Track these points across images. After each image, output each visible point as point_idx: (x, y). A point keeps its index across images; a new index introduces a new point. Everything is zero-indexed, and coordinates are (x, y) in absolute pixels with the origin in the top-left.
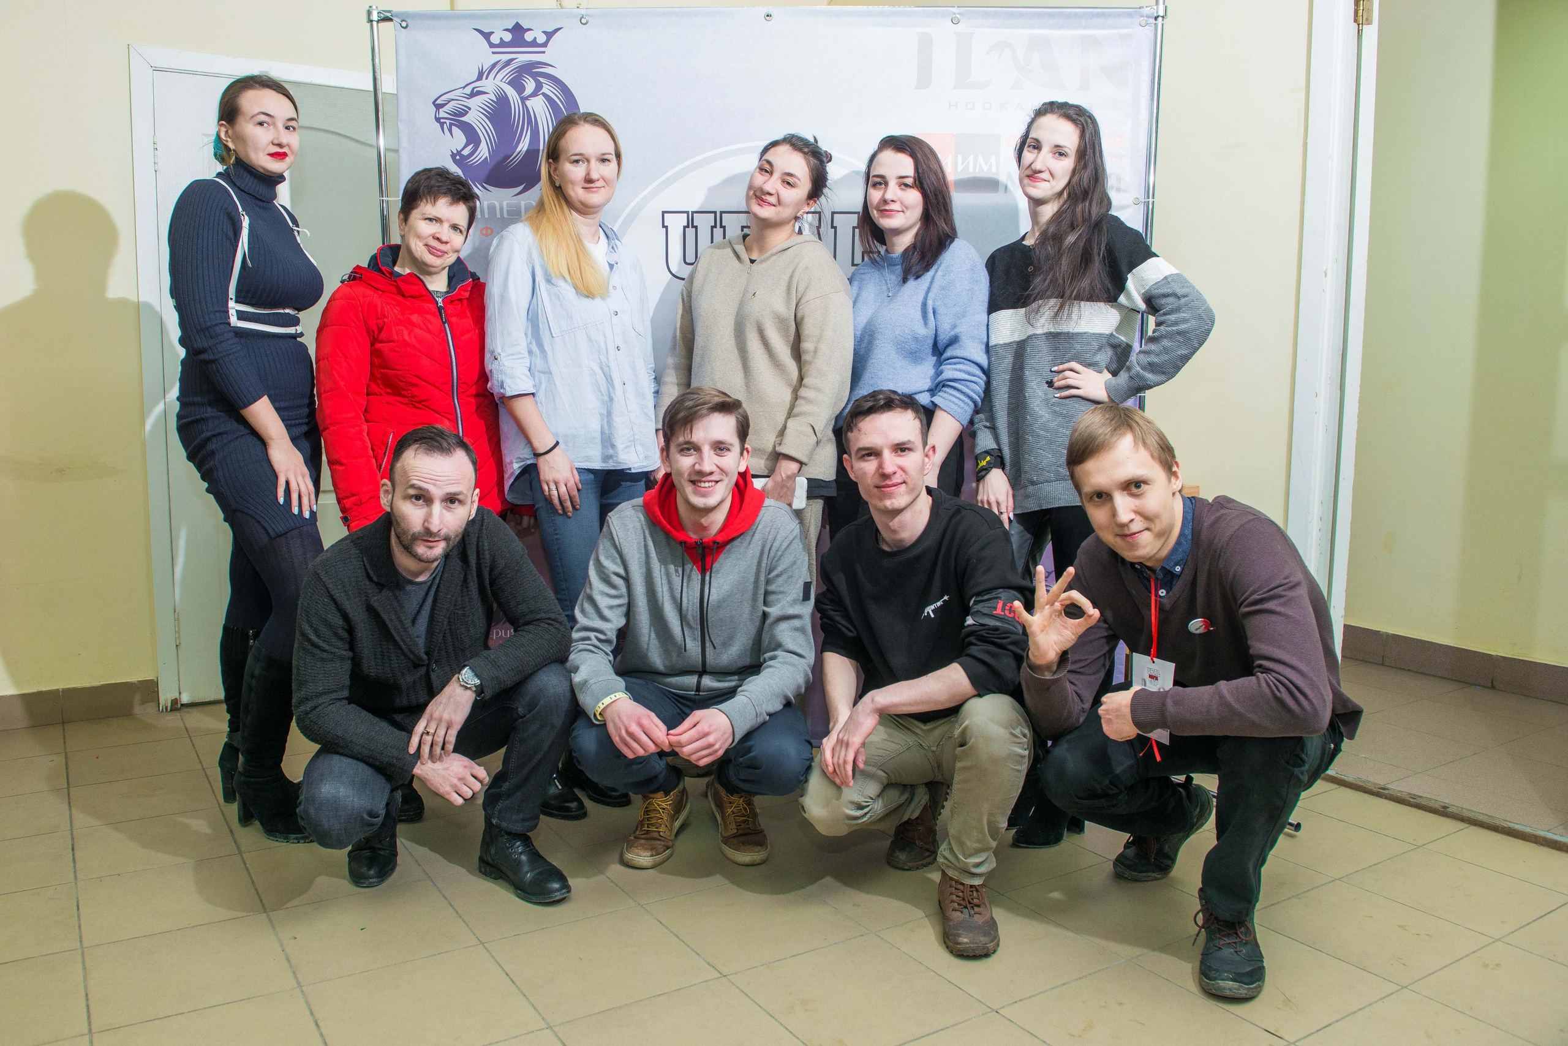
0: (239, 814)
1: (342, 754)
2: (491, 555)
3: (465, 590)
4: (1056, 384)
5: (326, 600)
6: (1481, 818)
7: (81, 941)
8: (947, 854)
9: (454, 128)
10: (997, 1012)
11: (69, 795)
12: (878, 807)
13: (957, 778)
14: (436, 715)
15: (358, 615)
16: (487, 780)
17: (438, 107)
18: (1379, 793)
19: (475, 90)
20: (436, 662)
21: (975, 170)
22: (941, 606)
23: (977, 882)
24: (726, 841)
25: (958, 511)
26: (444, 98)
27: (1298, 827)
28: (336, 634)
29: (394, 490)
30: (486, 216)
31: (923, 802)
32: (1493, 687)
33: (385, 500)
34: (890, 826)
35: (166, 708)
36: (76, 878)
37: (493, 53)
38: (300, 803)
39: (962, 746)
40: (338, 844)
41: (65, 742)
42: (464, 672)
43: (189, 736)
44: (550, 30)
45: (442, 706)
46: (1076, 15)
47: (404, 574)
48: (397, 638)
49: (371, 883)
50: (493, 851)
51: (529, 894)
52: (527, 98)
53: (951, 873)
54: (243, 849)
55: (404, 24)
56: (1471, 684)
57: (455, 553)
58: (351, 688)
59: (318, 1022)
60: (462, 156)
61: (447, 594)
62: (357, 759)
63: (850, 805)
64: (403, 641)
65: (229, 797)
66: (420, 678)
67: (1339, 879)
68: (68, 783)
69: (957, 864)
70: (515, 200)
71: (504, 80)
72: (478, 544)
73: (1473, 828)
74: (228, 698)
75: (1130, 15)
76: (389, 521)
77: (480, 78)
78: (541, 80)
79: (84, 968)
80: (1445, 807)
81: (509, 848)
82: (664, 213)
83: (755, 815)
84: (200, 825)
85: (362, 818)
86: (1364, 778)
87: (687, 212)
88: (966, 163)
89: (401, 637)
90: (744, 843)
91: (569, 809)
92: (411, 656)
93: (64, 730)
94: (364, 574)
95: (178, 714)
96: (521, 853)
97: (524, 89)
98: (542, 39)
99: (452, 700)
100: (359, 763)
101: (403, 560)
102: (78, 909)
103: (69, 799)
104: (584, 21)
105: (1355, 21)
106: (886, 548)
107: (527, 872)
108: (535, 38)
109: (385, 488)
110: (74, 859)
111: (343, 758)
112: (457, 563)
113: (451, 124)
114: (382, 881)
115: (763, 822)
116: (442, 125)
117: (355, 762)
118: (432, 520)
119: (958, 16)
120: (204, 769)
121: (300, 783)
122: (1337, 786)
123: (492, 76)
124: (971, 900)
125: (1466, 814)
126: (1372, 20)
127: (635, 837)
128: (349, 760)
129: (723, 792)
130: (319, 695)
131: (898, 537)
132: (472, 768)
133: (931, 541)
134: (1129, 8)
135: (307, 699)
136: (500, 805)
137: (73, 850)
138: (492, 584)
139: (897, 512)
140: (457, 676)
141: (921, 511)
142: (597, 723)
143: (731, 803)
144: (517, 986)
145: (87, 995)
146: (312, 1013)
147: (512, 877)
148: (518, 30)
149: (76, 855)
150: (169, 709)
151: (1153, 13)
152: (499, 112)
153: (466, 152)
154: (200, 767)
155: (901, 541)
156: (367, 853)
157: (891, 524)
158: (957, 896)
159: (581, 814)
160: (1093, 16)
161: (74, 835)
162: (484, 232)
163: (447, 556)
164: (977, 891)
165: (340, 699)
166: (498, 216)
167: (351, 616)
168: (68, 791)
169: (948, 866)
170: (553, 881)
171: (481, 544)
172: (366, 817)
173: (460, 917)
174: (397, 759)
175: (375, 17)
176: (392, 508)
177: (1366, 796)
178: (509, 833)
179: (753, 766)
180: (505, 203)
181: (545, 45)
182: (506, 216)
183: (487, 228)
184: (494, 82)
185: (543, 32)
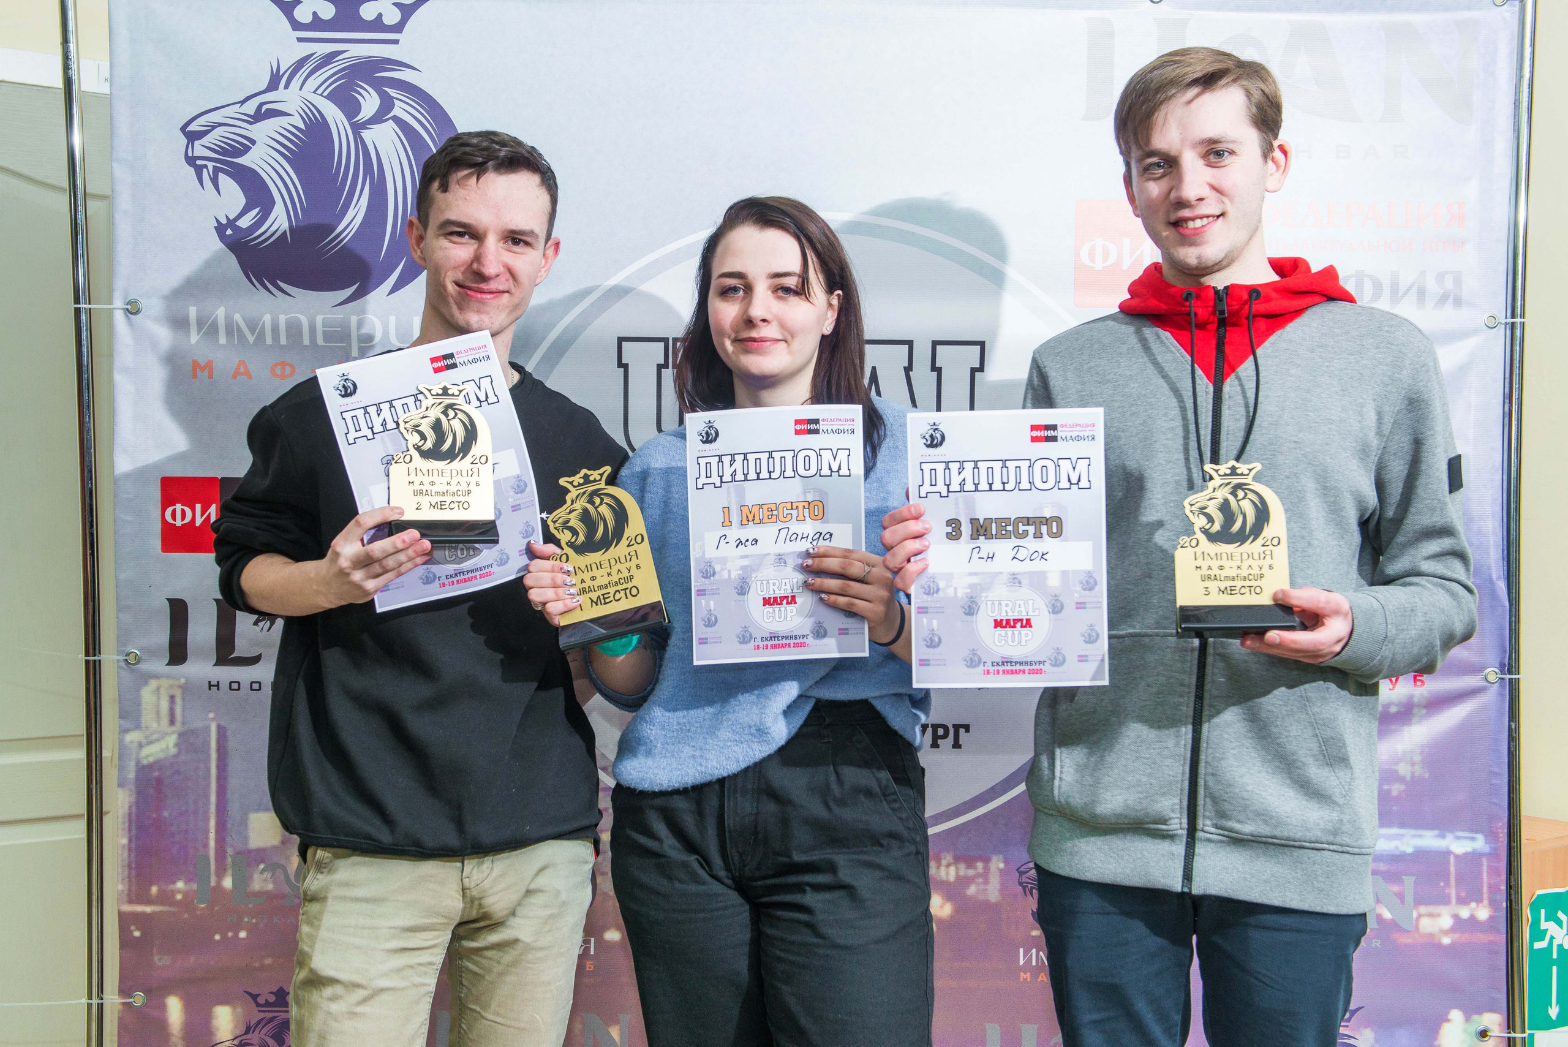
9: (221, 176)
17: (192, 137)
19: (264, 108)
26: (202, 120)
30: (283, 341)
37: (300, 40)
52: (364, 125)
60: (237, 229)
70: (339, 314)
71: (320, 91)
77: (273, 85)
78: (392, 92)
82: (621, 340)
87: (665, 340)
97: (358, 108)
98: (392, 17)
108: (380, 15)
113: (216, 170)
116: (199, 170)
123: (296, 83)
152: (311, 148)
153: (244, 223)
162: (278, 371)
166: (306, 341)
180: (319, 319)
181: (399, 28)
182: (320, 341)
183: (283, 364)
184: (302, 93)
185: (395, 4)
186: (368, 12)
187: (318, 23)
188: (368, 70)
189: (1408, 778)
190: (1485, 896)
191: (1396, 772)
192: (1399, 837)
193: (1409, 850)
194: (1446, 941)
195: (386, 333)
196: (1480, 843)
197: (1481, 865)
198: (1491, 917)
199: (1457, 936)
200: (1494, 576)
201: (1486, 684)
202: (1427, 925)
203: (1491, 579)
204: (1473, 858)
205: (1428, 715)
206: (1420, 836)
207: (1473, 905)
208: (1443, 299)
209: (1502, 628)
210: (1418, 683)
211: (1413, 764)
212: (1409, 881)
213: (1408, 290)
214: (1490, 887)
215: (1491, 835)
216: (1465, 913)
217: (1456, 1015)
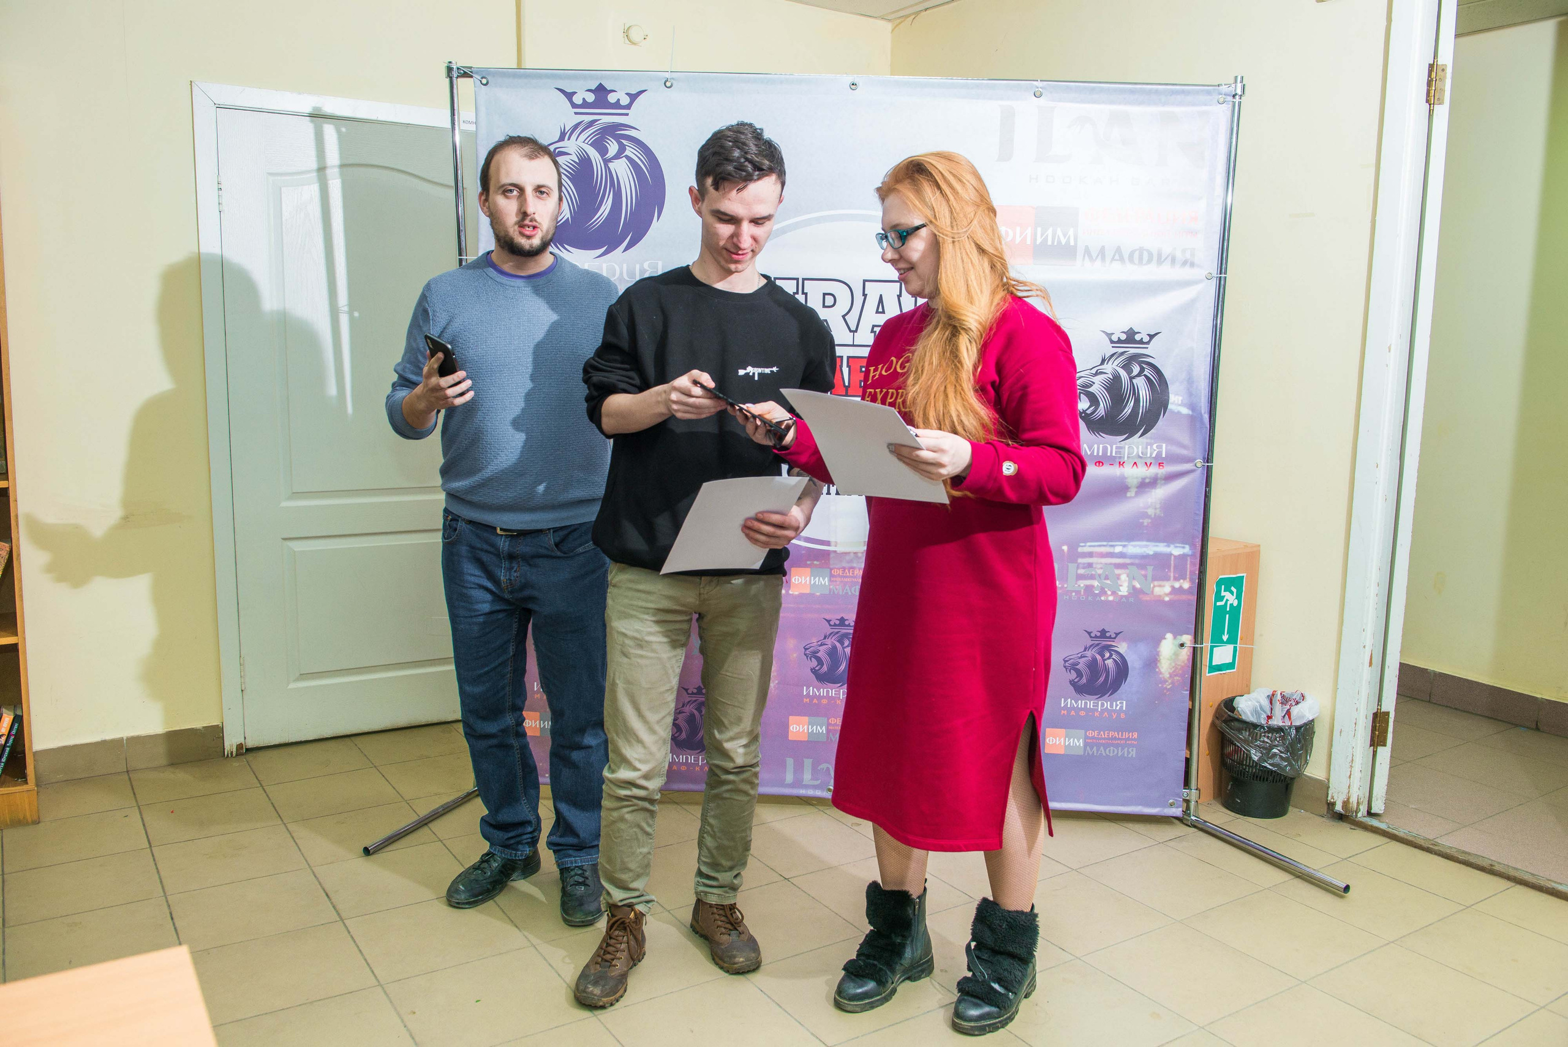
6: (1523, 876)
11: (153, 856)
18: (1429, 850)
19: (557, 151)
21: (1053, 242)
27: (1346, 889)
32: (1537, 729)
35: (232, 754)
37: (576, 113)
41: (134, 794)
43: (262, 786)
44: (634, 92)
46: (1157, 91)
52: (610, 160)
55: (484, 81)
56: (1516, 725)
67: (1393, 942)
68: (150, 843)
71: (586, 142)
73: (1518, 887)
75: (1209, 93)
77: (562, 138)
78: (624, 142)
80: (1491, 865)
88: (1045, 235)
93: (130, 779)
95: (244, 760)
97: (607, 151)
98: (625, 101)
104: (668, 84)
105: (1427, 101)
108: (619, 100)
119: (1040, 90)
122: (1389, 840)
123: (574, 137)
125: (1512, 873)
126: (1443, 100)
134: (1208, 86)
148: (601, 91)
150: (235, 753)
151: (1232, 91)
152: (582, 173)
160: (1173, 93)
168: (152, 851)
175: (455, 74)
177: (1416, 851)
181: (628, 107)
184: (576, 142)
185: (627, 94)
186: (612, 98)
187: (585, 104)
188: (612, 130)
189: (1153, 516)
190: (1188, 576)
191: (1147, 512)
192: (1146, 546)
193: (1151, 553)
194: (1167, 599)
195: (621, 273)
196: (1187, 550)
197: (1187, 560)
198: (1190, 588)
199: (1172, 596)
200: (1203, 413)
201: (1195, 468)
202: (1158, 591)
203: (1201, 414)
204: (1183, 557)
205: (1165, 484)
206: (1157, 546)
207: (1182, 581)
208: (1185, 263)
209: (1205, 439)
210: (1161, 467)
211: (1156, 509)
212: (1150, 569)
213: (1166, 258)
214: (1191, 572)
215: (1193, 546)
216: (1177, 585)
217: (1169, 636)
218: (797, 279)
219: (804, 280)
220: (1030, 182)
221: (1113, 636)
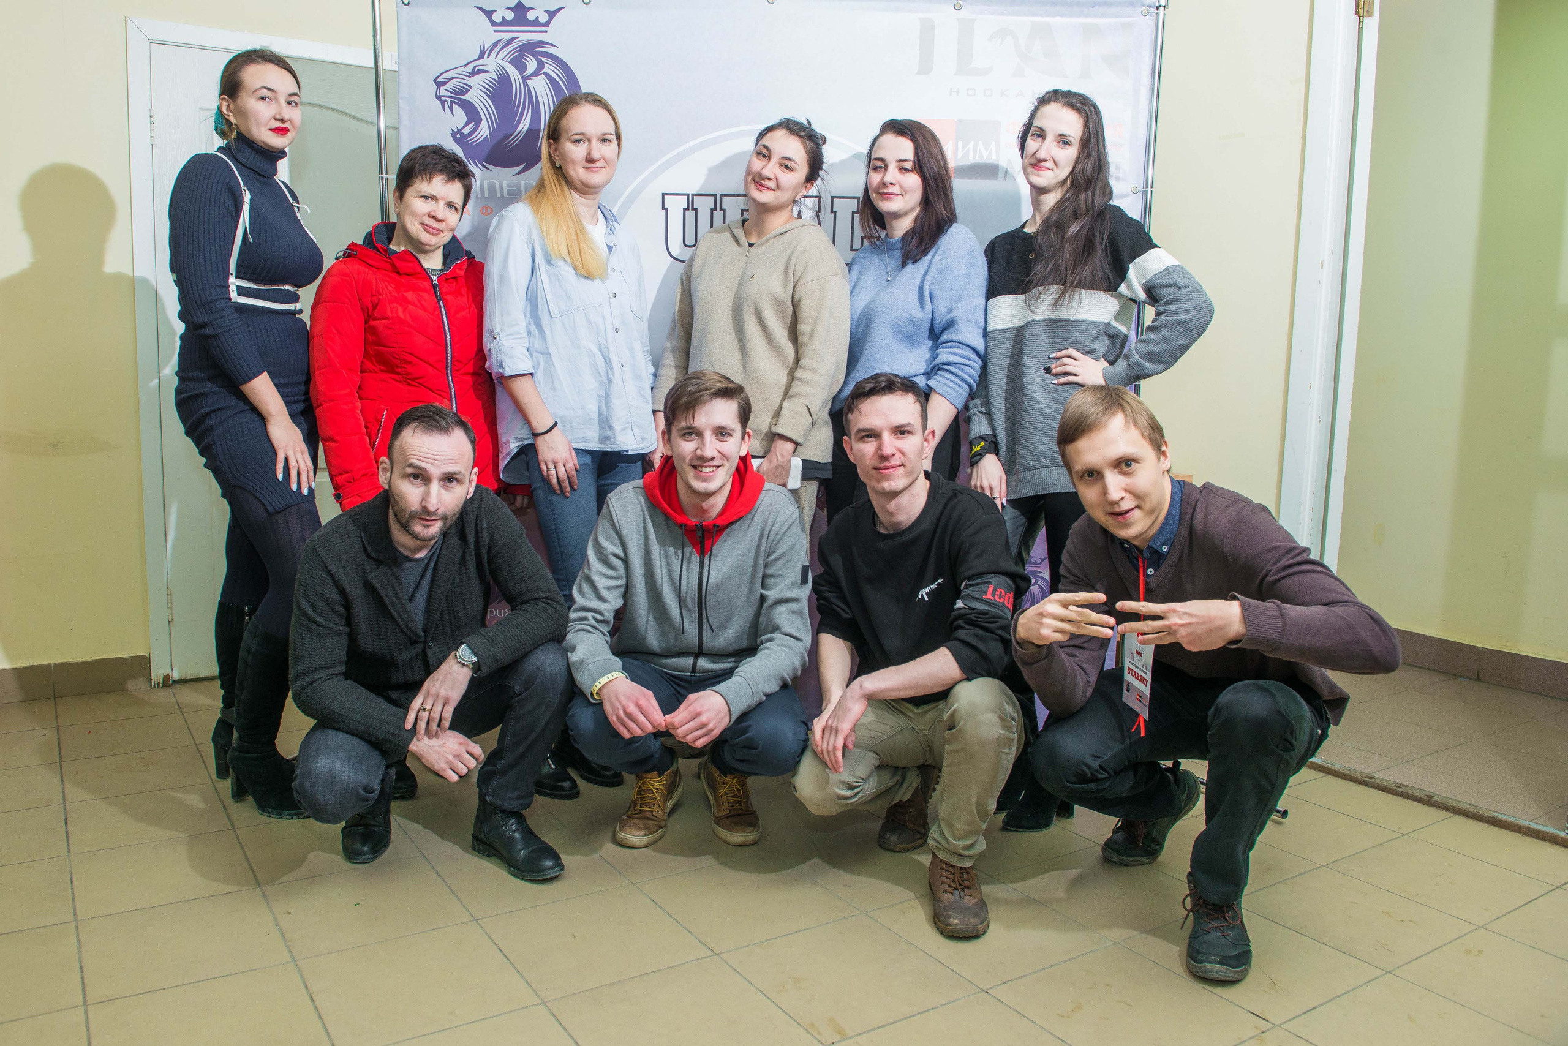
0: (232, 788)
1: (338, 730)
2: (489, 534)
3: (463, 568)
4: (1054, 371)
5: (323, 575)
6: (1465, 807)
7: (75, 914)
8: (937, 836)
9: (455, 106)
10: (987, 992)
11: (61, 769)
12: (870, 787)
13: (946, 761)
14: (433, 691)
15: (355, 591)
16: (482, 758)
17: (439, 85)
18: (1365, 782)
19: (477, 68)
20: (433, 639)
21: (975, 156)
22: (935, 588)
23: (967, 864)
24: (718, 821)
25: (955, 495)
26: (444, 76)
27: (1285, 814)
28: (333, 610)
29: (392, 468)
30: (486, 195)
31: (915, 785)
32: (1479, 679)
33: (384, 477)
34: (882, 807)
35: (158, 683)
36: (69, 852)
37: (495, 31)
38: (295, 778)
39: (951, 729)
40: (332, 819)
41: (57, 717)
42: (461, 649)
43: (182, 712)
44: (553, 9)
45: (439, 682)
47: (403, 551)
48: (395, 614)
49: (364, 859)
50: (487, 829)
51: (523, 872)
52: (528, 77)
53: (941, 855)
54: (236, 824)
56: (1457, 676)
57: (453, 531)
58: (347, 663)
59: (313, 995)
60: (463, 135)
61: (445, 572)
62: (353, 734)
63: (841, 785)
64: (400, 616)
65: (222, 772)
66: (417, 656)
67: (1324, 866)
68: (60, 758)
69: (946, 846)
70: (515, 180)
72: (476, 524)
73: (1457, 817)
74: (222, 674)
75: (1131, 5)
76: (387, 499)
77: (481, 57)
78: (542, 59)
79: (79, 941)
80: (1429, 797)
81: (502, 826)
82: (664, 195)
83: (747, 796)
84: (193, 800)
85: (358, 792)
86: (1351, 767)
87: (688, 195)
88: (967, 149)
89: (398, 613)
90: (736, 824)
91: (562, 789)
92: (408, 632)
93: (56, 704)
94: (362, 550)
95: (169, 691)
96: (515, 831)
97: (525, 68)
98: (544, 18)
99: (449, 676)
100: (354, 738)
101: (399, 536)
102: (72, 882)
103: (62, 773)
105: (1357, 13)
106: (883, 531)
107: (521, 850)
108: (538, 17)
109: (383, 465)
110: (67, 833)
111: (340, 734)
112: (455, 541)
113: (452, 103)
114: (376, 857)
115: (756, 803)
116: (443, 103)
117: (351, 737)
118: (429, 499)
119: (960, 2)
120: (196, 745)
121: (295, 759)
122: (1324, 775)
123: (493, 54)
124: (960, 881)
125: (1451, 803)
126: (1373, 12)
127: (628, 817)
128: (345, 736)
129: (716, 773)
130: (315, 670)
131: (895, 520)
132: (467, 745)
133: (926, 525)
135: (304, 674)
136: (495, 783)
137: (66, 823)
138: (490, 563)
139: (894, 494)
140: (454, 652)
141: (918, 496)
142: (594, 702)
143: (724, 783)
144: (510, 962)
145: (81, 967)
146: (306, 987)
147: (505, 854)
148: (520, 9)
149: (69, 829)
150: (161, 685)
151: (1155, 3)
152: (501, 90)
153: (466, 131)
154: (193, 743)
155: (898, 523)
156: (360, 829)
157: (888, 506)
158: (947, 878)
159: (573, 793)
160: (1095, 4)
161: (67, 809)
162: (484, 211)
163: (445, 534)
164: (967, 873)
165: (337, 675)
166: (498, 195)
167: (348, 591)
168: (61, 765)
169: (939, 849)
170: (546, 859)
171: (479, 522)
172: (362, 792)
173: (454, 893)
174: (393, 734)
176: (390, 486)
177: (1352, 784)
178: (503, 811)
179: (750, 746)
180: (505, 183)
181: (547, 24)
182: (506, 195)
183: (486, 207)
184: (496, 60)
185: (545, 11)
186: (531, 15)
187: (505, 22)
188: (530, 48)
218: (715, 195)
219: (722, 195)
220: (951, 95)
221: (1039, 561)
